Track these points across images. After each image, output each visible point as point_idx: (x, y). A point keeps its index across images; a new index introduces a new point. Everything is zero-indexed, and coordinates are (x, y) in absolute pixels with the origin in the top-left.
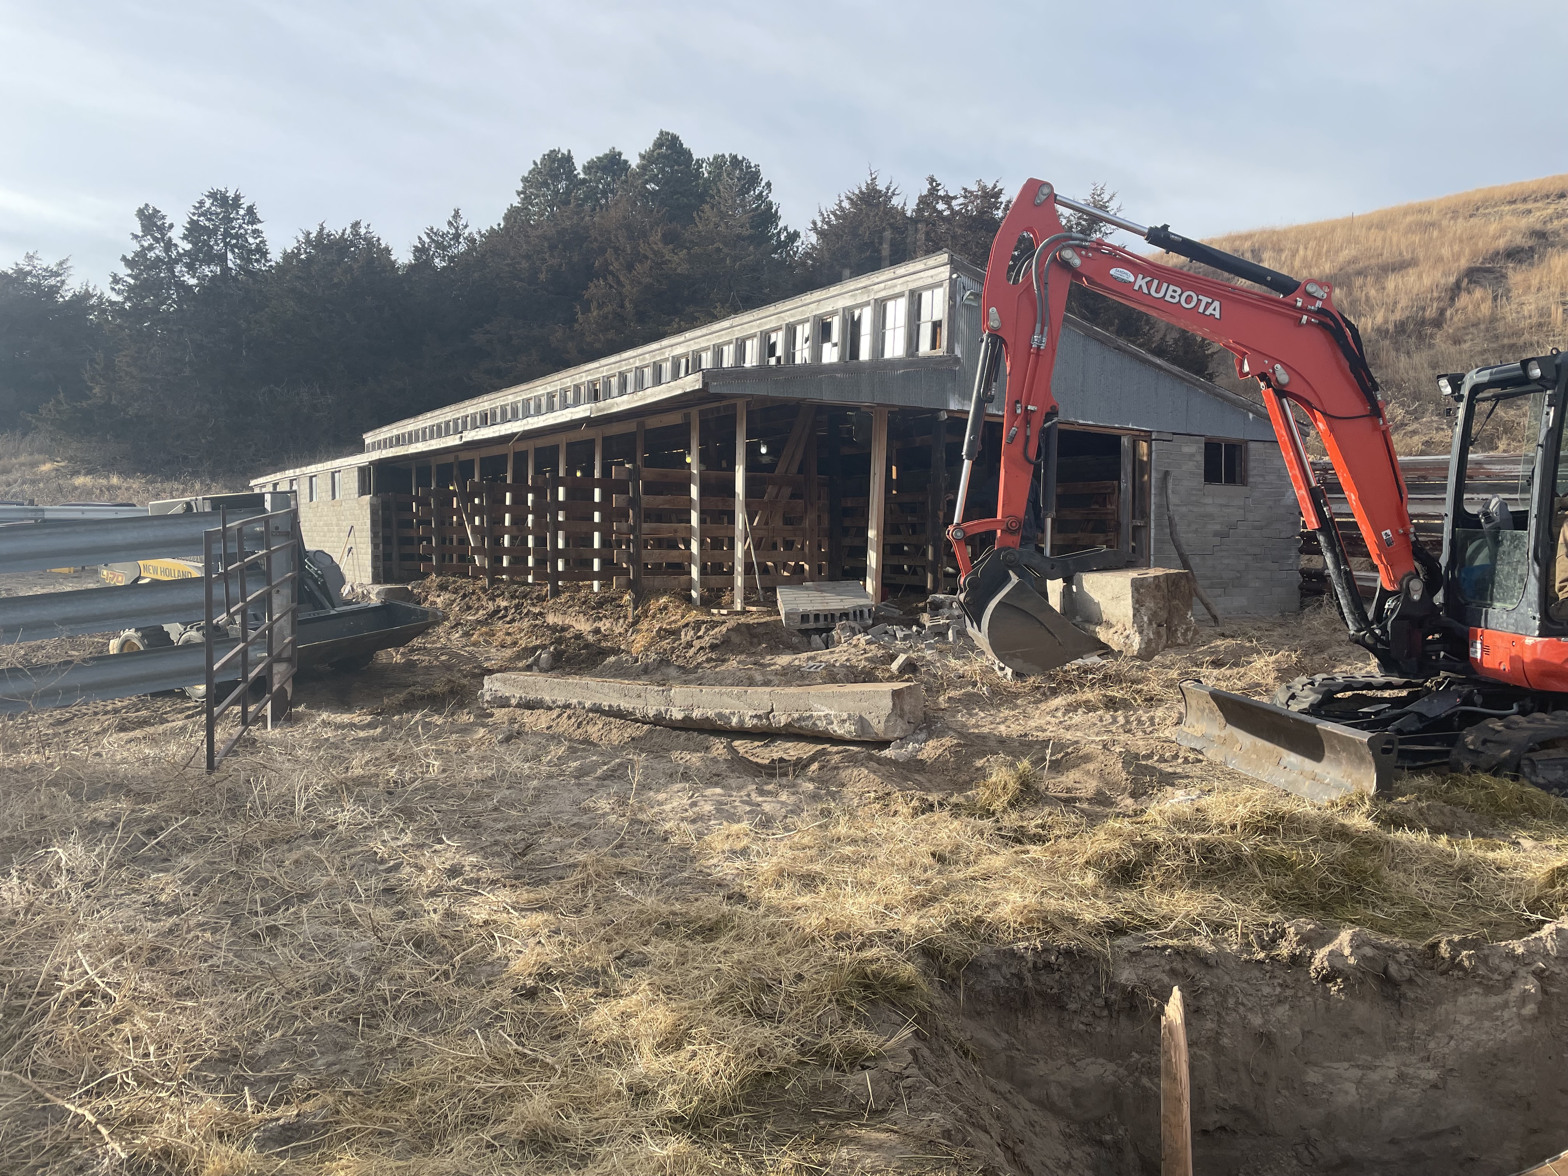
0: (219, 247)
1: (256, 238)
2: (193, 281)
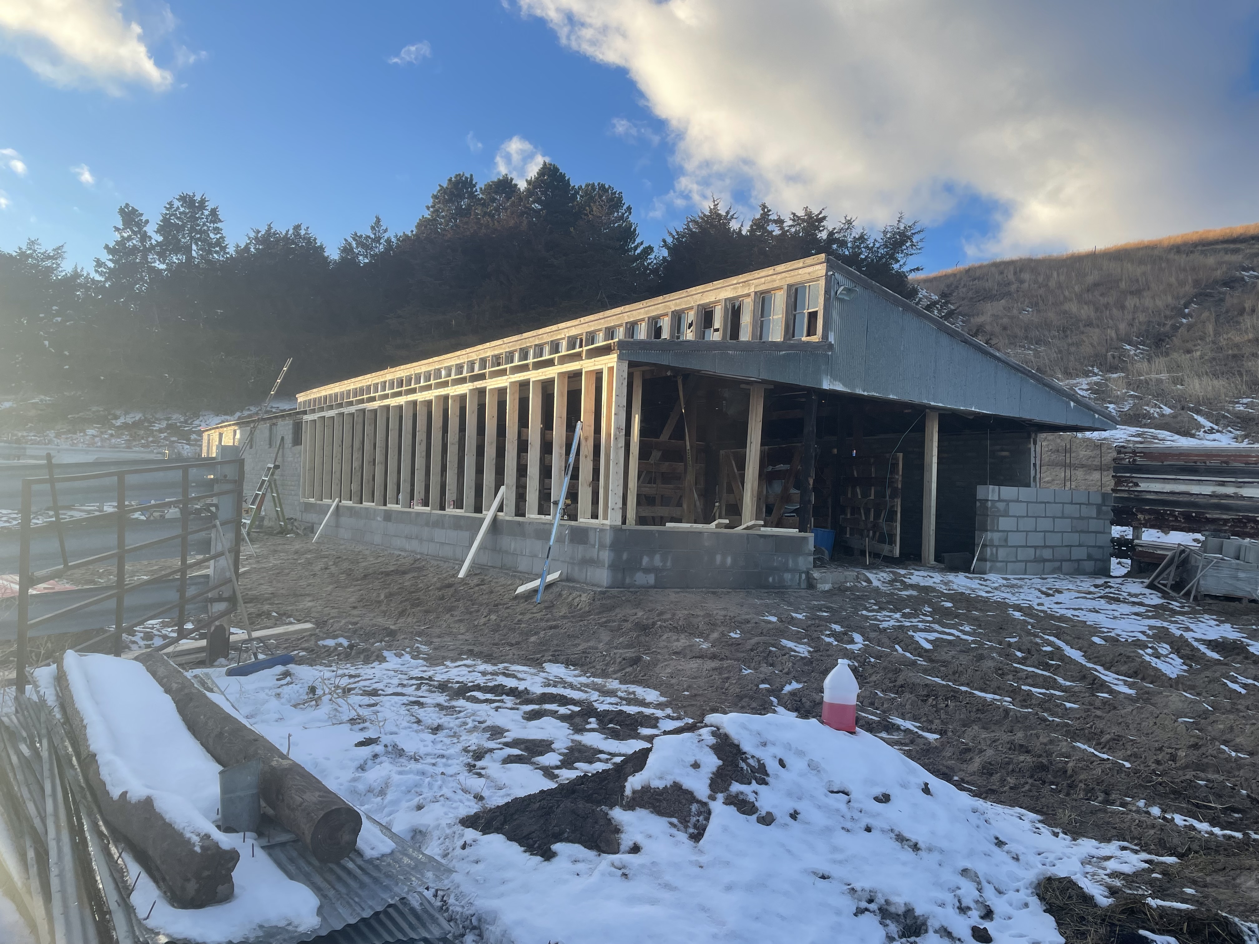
0: (185, 240)
1: (216, 234)
2: (163, 266)
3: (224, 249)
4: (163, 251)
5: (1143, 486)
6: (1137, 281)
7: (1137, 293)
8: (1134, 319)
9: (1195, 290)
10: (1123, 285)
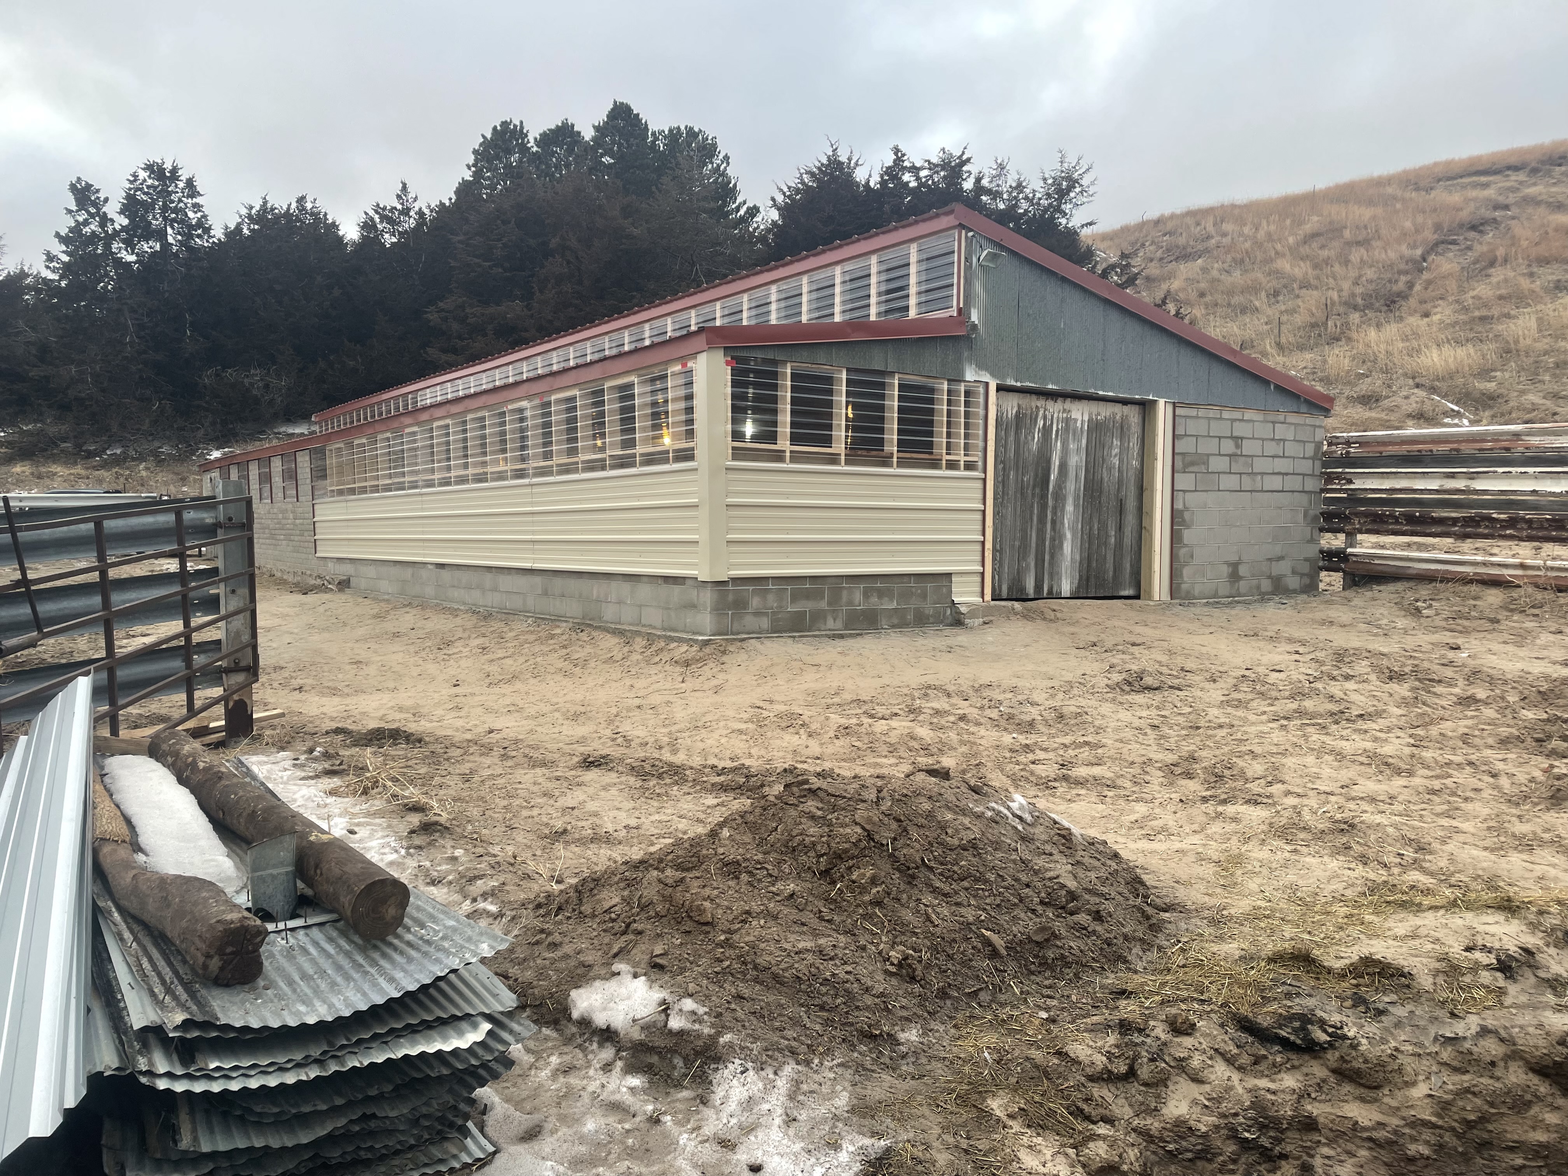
0: (157, 223)
1: (196, 213)
2: (133, 258)
3: (207, 230)
4: (130, 237)
5: (1358, 484)
6: (1366, 227)
7: (1364, 243)
8: (1360, 276)
9: (1436, 236)
10: (1347, 234)
